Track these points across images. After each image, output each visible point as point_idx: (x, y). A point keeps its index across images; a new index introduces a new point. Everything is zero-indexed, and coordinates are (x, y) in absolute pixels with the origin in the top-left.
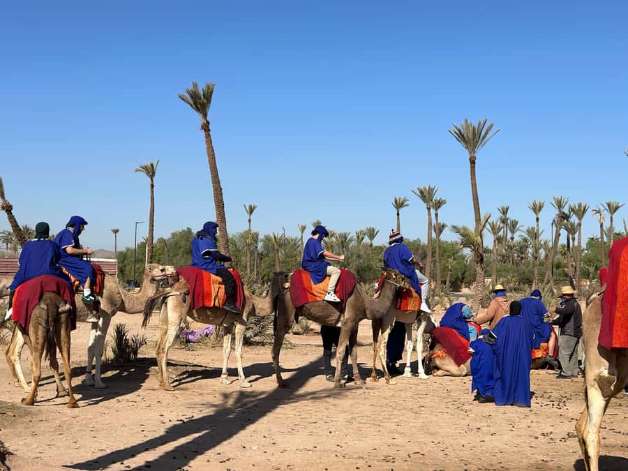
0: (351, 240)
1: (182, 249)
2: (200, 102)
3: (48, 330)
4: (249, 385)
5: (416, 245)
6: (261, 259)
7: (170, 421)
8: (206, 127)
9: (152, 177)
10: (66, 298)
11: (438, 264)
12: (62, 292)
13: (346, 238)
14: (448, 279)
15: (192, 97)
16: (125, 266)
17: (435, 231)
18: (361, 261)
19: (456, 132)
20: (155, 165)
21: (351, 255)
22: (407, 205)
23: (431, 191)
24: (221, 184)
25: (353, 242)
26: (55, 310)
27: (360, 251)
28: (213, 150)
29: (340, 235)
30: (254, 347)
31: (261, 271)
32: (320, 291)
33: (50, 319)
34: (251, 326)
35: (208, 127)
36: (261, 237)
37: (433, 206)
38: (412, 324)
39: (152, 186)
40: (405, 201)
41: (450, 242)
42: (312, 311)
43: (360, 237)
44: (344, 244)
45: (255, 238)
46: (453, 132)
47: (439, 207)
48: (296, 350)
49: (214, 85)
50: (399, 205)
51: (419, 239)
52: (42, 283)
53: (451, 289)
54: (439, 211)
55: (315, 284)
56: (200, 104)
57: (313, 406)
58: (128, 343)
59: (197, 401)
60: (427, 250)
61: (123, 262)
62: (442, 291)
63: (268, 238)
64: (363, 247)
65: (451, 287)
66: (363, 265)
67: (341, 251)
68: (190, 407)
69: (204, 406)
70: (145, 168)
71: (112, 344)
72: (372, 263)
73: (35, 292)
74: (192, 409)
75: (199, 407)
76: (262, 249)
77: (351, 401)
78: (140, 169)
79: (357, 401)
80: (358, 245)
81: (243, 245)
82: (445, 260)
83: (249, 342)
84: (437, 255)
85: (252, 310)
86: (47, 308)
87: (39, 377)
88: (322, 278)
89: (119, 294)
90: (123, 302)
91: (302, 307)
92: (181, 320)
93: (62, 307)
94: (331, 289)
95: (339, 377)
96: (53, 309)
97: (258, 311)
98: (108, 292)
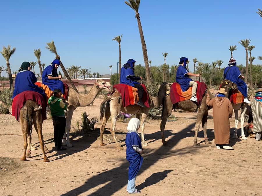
0: (210, 66)
1: (137, 73)
2: (135, 4)
3: (28, 121)
4: (147, 145)
5: (241, 67)
6: (171, 76)
7: (93, 173)
8: (138, 17)
9: (119, 42)
11: (251, 75)
12: (36, 99)
13: (208, 66)
14: (256, 82)
15: (131, 2)
16: (114, 81)
17: (250, 61)
18: (215, 75)
19: (260, 13)
20: (121, 37)
21: (211, 73)
22: (236, 49)
23: (248, 42)
24: (145, 43)
26: (31, 109)
27: (214, 71)
28: (141, 27)
29: (205, 64)
30: (156, 120)
32: (186, 95)
33: (29, 115)
34: (155, 110)
36: (170, 66)
37: (248, 49)
38: (238, 110)
39: (120, 46)
40: (235, 47)
41: (257, 65)
42: (181, 105)
43: (215, 65)
44: (207, 68)
45: (167, 67)
46: (258, 13)
47: (251, 49)
48: (178, 122)
50: (232, 49)
51: (241, 65)
52: (25, 94)
53: (257, 87)
54: (251, 51)
55: (183, 92)
57: (179, 160)
58: (89, 121)
59: (115, 156)
60: (246, 69)
61: (113, 79)
62: (253, 88)
63: (173, 67)
64: (216, 69)
65: (257, 85)
66: (216, 77)
67: (206, 72)
68: (109, 161)
69: (117, 160)
70: (117, 38)
71: (81, 122)
72: (220, 76)
73: (22, 100)
74: (109, 163)
75: (114, 161)
76: (171, 72)
77: (201, 156)
78: (114, 39)
79: (205, 156)
80: (214, 69)
81: (162, 70)
82: (255, 73)
83: (154, 118)
84: (251, 72)
85: (152, 104)
86: (27, 109)
87: (27, 146)
88: (187, 88)
89: (77, 98)
90: (79, 102)
91: (177, 104)
92: (118, 113)
93: (36, 108)
94: (193, 94)
95: (196, 140)
96: (30, 109)
97: (155, 104)
98: (70, 97)
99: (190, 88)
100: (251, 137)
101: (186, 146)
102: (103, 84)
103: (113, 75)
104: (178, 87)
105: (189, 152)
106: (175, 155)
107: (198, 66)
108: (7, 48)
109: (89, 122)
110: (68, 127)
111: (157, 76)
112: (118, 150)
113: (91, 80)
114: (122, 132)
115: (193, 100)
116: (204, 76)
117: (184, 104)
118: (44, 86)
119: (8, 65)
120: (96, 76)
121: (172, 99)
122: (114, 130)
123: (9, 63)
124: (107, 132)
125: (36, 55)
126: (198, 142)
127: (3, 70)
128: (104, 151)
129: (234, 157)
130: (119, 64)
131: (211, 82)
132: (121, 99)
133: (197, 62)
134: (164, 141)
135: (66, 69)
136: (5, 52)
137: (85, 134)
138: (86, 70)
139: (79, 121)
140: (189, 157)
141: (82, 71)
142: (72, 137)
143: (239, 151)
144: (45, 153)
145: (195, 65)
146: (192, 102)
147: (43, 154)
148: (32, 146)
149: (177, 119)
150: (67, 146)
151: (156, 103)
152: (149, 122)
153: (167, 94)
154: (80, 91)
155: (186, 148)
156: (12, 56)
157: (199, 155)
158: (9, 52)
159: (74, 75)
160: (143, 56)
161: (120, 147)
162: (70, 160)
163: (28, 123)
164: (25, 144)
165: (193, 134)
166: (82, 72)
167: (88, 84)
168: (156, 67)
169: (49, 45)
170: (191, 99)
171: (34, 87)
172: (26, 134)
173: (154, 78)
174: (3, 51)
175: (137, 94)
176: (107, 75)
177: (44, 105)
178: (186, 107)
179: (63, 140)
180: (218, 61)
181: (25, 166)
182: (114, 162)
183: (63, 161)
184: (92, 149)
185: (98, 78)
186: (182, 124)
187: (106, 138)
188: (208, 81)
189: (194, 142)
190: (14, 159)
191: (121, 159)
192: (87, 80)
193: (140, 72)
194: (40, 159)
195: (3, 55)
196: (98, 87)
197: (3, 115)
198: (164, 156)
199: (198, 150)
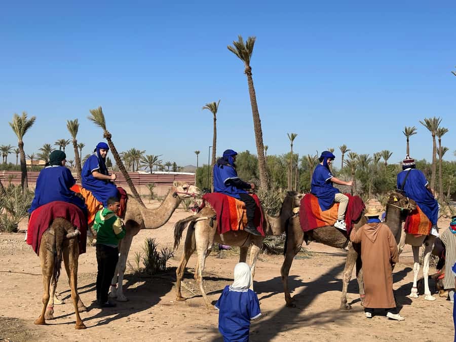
0: (370, 160)
1: (243, 166)
2: (244, 52)
3: (55, 255)
5: (423, 164)
6: (301, 174)
8: (249, 72)
9: (215, 113)
10: (75, 224)
11: (440, 179)
12: (72, 217)
13: (366, 159)
14: (449, 191)
15: (238, 48)
16: (203, 178)
17: (439, 154)
18: (378, 176)
20: (217, 104)
21: (370, 172)
22: (416, 133)
23: (436, 122)
25: (371, 162)
26: (62, 235)
27: (377, 168)
28: (254, 90)
29: (362, 156)
31: (300, 183)
32: (327, 217)
33: (57, 244)
35: (250, 72)
36: (300, 157)
37: (437, 134)
38: (419, 247)
39: (215, 120)
40: (414, 130)
41: (450, 162)
42: (319, 235)
43: (377, 158)
44: (365, 163)
45: (296, 158)
47: (442, 134)
49: (255, 38)
50: (408, 133)
51: (424, 160)
52: (52, 208)
53: (451, 200)
54: (442, 138)
55: (323, 211)
56: (244, 53)
57: (315, 335)
58: (158, 255)
59: (202, 322)
60: (432, 169)
61: (201, 175)
62: (444, 201)
63: (305, 158)
64: (379, 166)
65: (451, 197)
66: (379, 179)
67: (362, 169)
68: (190, 333)
69: (205, 330)
70: (210, 106)
71: (144, 255)
72: (386, 177)
73: (46, 217)
74: (191, 335)
75: (201, 332)
76: (301, 166)
77: (354, 330)
78: (206, 107)
79: (361, 329)
80: (375, 164)
81: (286, 163)
82: (447, 176)
83: (272, 251)
84: (440, 173)
85: (269, 231)
86: (55, 233)
87: (48, 300)
88: (330, 204)
89: (140, 215)
90: (143, 221)
91: (312, 231)
92: (208, 244)
93: (70, 232)
94: (340, 217)
95: (345, 298)
96: (60, 234)
97: (274, 230)
98: (129, 213)
99: (336, 205)
100: (442, 295)
101: (327, 309)
102: (185, 189)
103: (199, 169)
104: (314, 202)
105: (332, 321)
106: (309, 325)
107: (349, 159)
108: (21, 116)
109: (158, 257)
110: (122, 264)
111: (277, 173)
112: (206, 311)
113: (162, 174)
114: (214, 276)
115: (340, 227)
116: (358, 176)
117: (325, 233)
118: (84, 193)
119: (21, 145)
120: (171, 168)
121: (302, 224)
122: (200, 274)
123: (22, 143)
124: (188, 275)
125: (71, 129)
126: (349, 301)
127: (10, 151)
128: (183, 311)
129: (412, 334)
130: (212, 148)
131: (370, 187)
132: (215, 219)
133: (347, 151)
134: (287, 297)
135: (121, 154)
136: (17, 123)
137: (150, 278)
138: (155, 158)
139: (141, 254)
140: (331, 330)
141: (147, 159)
142: (127, 283)
143: (421, 321)
144: (78, 312)
145: (343, 157)
146: (337, 230)
147: (75, 313)
148: (56, 296)
149: (311, 254)
150: (118, 299)
151: (276, 229)
152: (262, 259)
153: (294, 213)
154: (141, 194)
155: (328, 312)
156: (29, 130)
157: (351, 327)
158: (24, 124)
159: (133, 165)
160: (255, 139)
161: (211, 305)
162: (122, 326)
163: (55, 259)
164: (45, 296)
165: (338, 286)
166: (147, 161)
167: (156, 183)
168: (275, 157)
169: (93, 113)
170: (336, 225)
171: (70, 195)
172: (49, 278)
173: (271, 177)
174: (14, 121)
175: (243, 212)
176: (191, 166)
177: (85, 227)
178: (327, 238)
179: (111, 286)
180: (383, 151)
181: (42, 335)
182: (200, 335)
183: (109, 329)
184: (162, 308)
185: (174, 171)
186: (320, 265)
187: (186, 288)
188: (366, 186)
189: (342, 302)
190: (24, 320)
191: (212, 329)
192: (156, 174)
193: (248, 165)
194: (69, 323)
195: (14, 128)
196: (176, 194)
197: (7, 236)
198: (289, 326)
199: (349, 317)
